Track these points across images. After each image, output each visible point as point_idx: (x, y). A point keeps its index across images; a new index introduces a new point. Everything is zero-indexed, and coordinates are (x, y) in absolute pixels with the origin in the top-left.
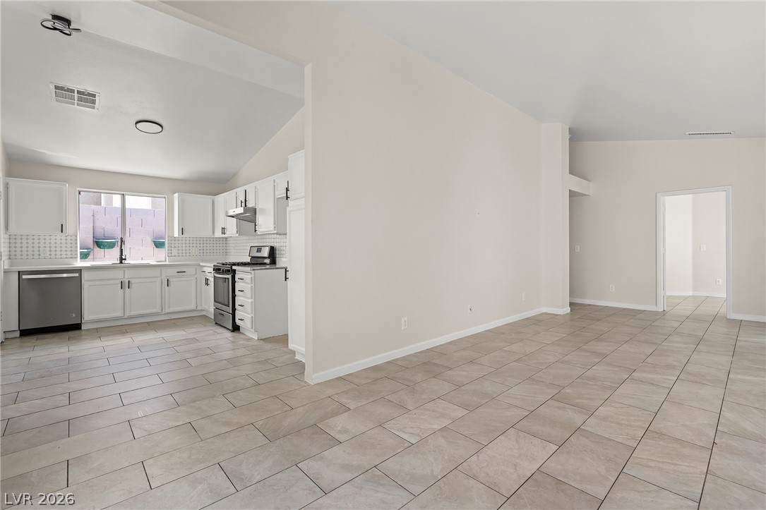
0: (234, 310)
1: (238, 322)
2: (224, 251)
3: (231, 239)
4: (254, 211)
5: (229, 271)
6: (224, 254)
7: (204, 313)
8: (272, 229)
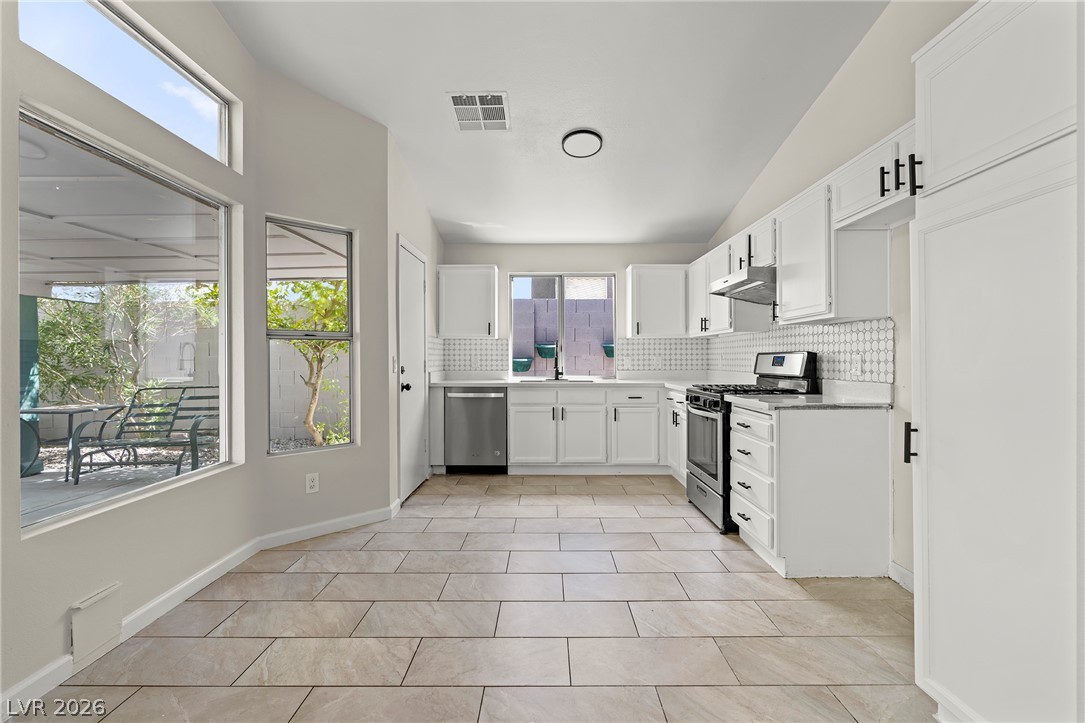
0: (727, 488)
1: (736, 519)
2: (705, 362)
3: (717, 340)
4: (772, 273)
5: (716, 404)
6: (705, 367)
7: (671, 473)
8: (823, 307)
